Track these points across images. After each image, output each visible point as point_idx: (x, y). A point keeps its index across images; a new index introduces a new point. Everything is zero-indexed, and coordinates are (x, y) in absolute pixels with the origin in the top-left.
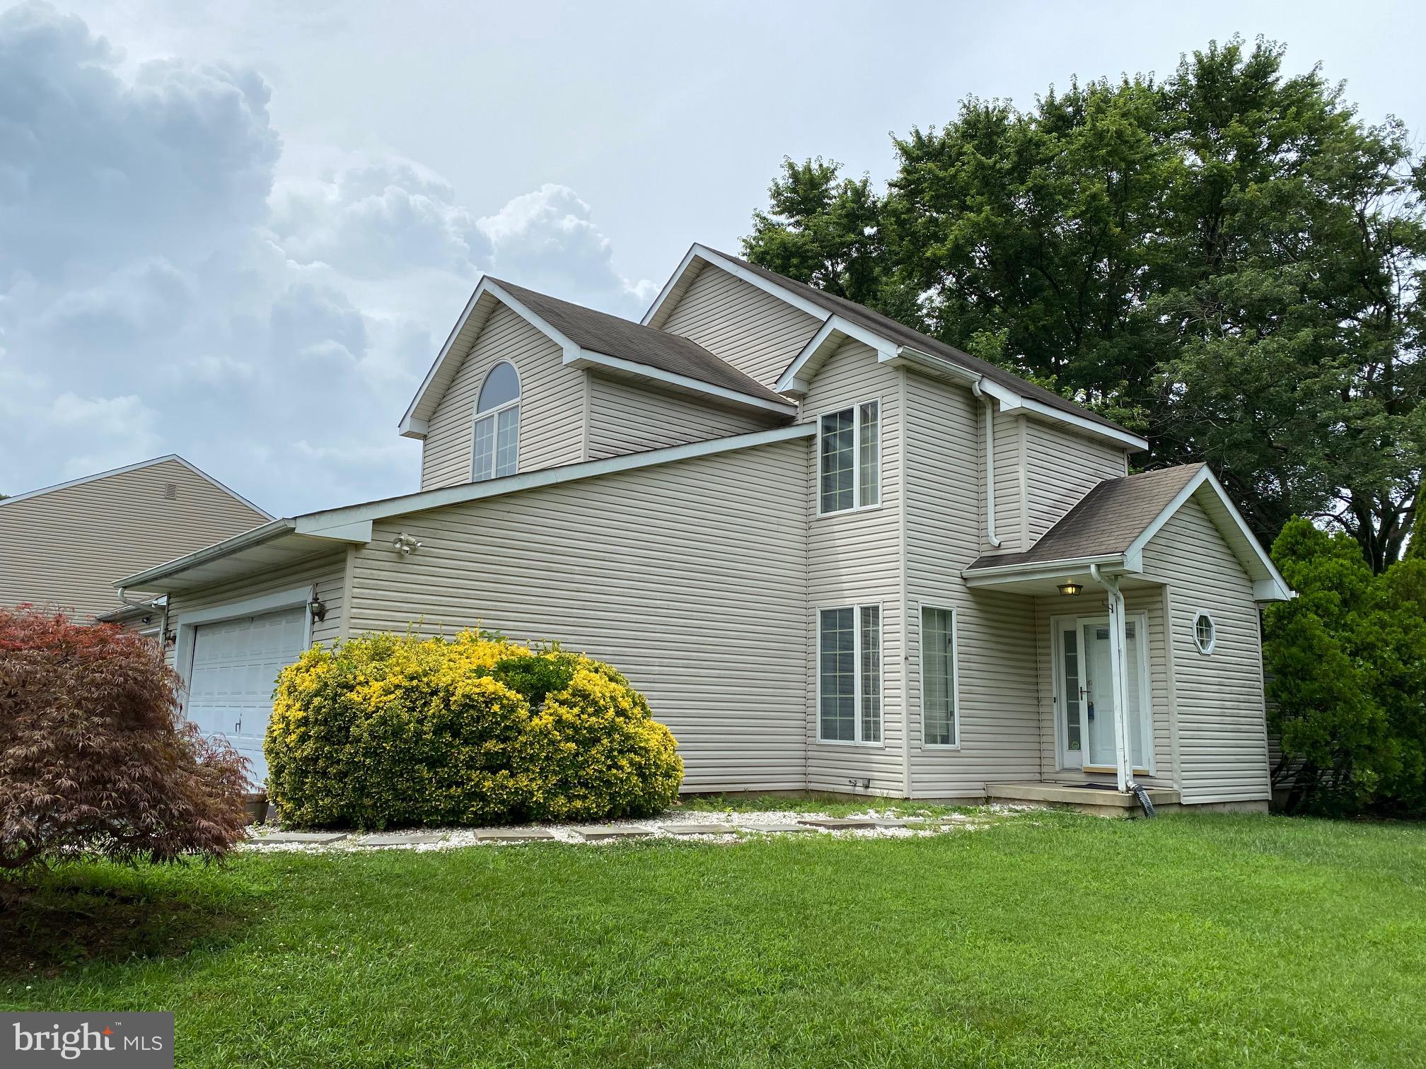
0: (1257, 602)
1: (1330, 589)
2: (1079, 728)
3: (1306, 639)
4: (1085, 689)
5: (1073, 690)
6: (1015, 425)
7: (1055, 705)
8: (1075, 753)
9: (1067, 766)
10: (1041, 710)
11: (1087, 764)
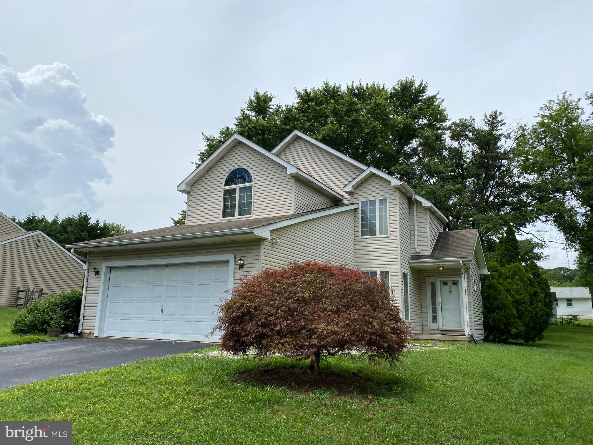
0: (480, 275)
1: (494, 271)
2: (436, 316)
3: (494, 287)
4: (440, 302)
5: (434, 302)
6: (425, 211)
7: (428, 307)
8: (435, 324)
9: (432, 328)
10: (423, 309)
11: (441, 327)
